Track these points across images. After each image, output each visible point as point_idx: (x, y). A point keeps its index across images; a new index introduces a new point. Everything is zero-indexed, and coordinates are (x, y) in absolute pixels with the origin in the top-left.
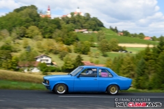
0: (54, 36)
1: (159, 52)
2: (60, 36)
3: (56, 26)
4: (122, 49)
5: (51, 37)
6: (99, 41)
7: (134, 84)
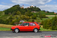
2: (27, 14)
6: (39, 15)
7: (52, 28)
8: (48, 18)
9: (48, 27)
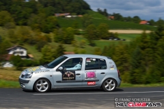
0: (29, 22)
1: (157, 39)
2: (36, 23)
3: (31, 10)
4: (113, 36)
5: (25, 24)
6: (84, 27)
7: (129, 78)
8: (119, 39)
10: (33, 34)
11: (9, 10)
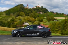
2: (32, 15)
5: (28, 16)
7: (61, 32)
8: (57, 20)
9: (56, 30)
10: (31, 19)
11: (23, 11)
